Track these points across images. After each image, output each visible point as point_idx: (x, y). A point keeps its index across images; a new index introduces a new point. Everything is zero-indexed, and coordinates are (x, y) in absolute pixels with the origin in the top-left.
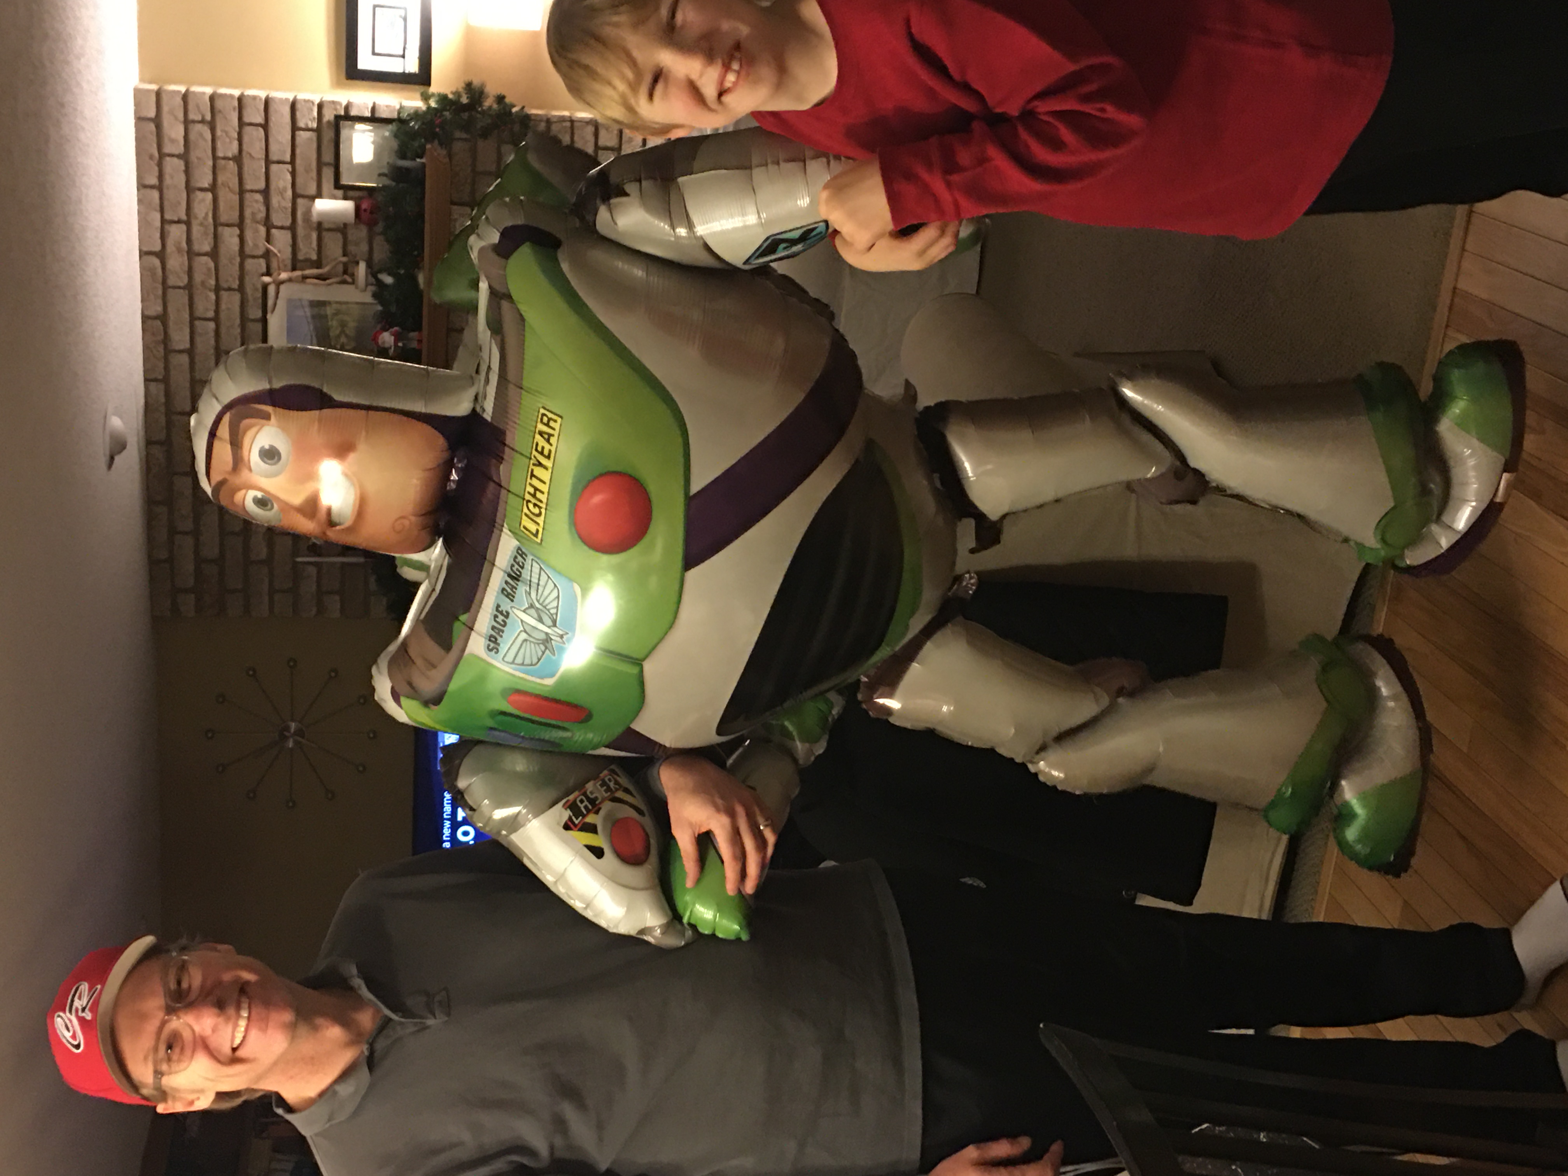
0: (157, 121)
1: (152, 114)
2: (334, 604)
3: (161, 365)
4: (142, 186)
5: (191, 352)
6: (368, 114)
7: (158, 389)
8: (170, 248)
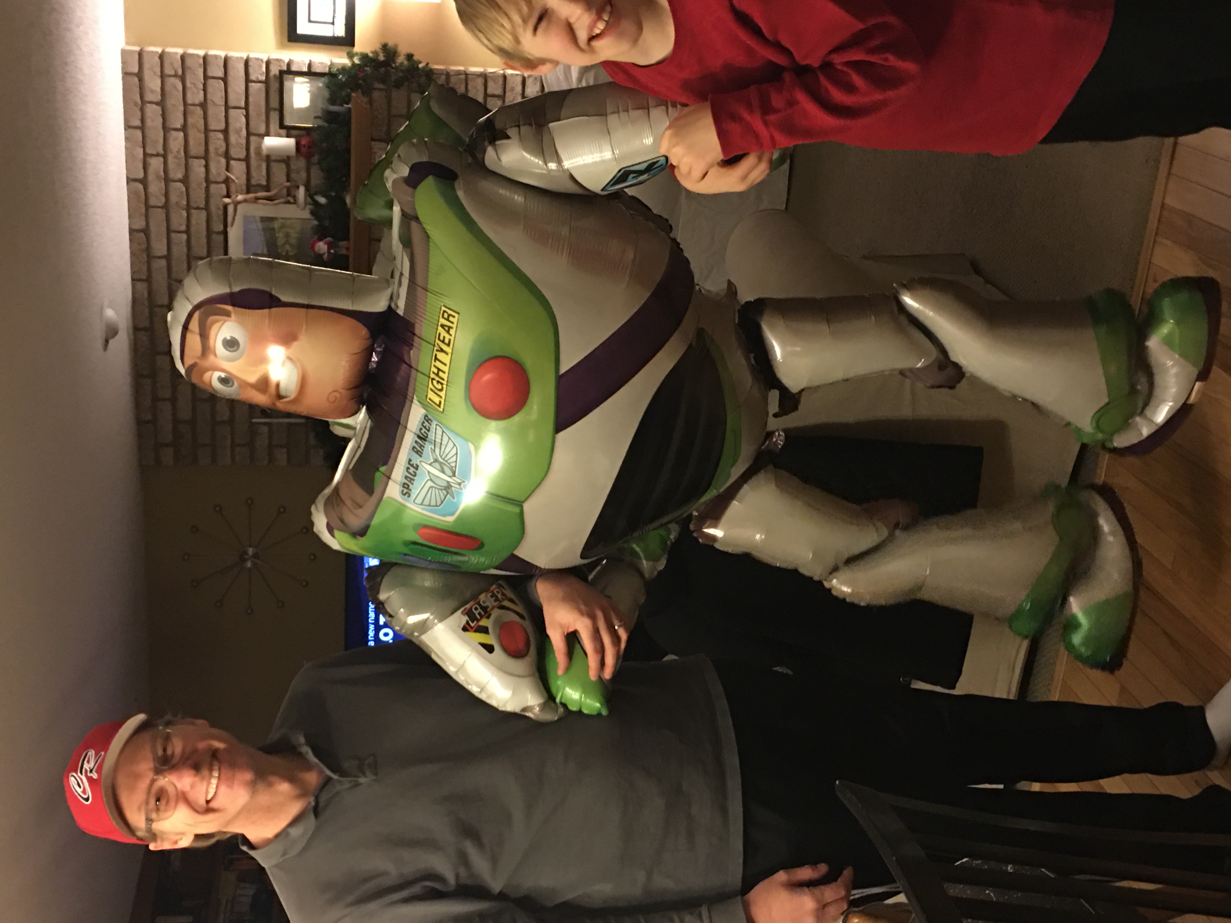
0: (140, 75)
1: (136, 70)
2: (281, 456)
3: (145, 268)
4: (128, 127)
5: (168, 257)
6: (305, 69)
7: (142, 287)
8: (151, 177)
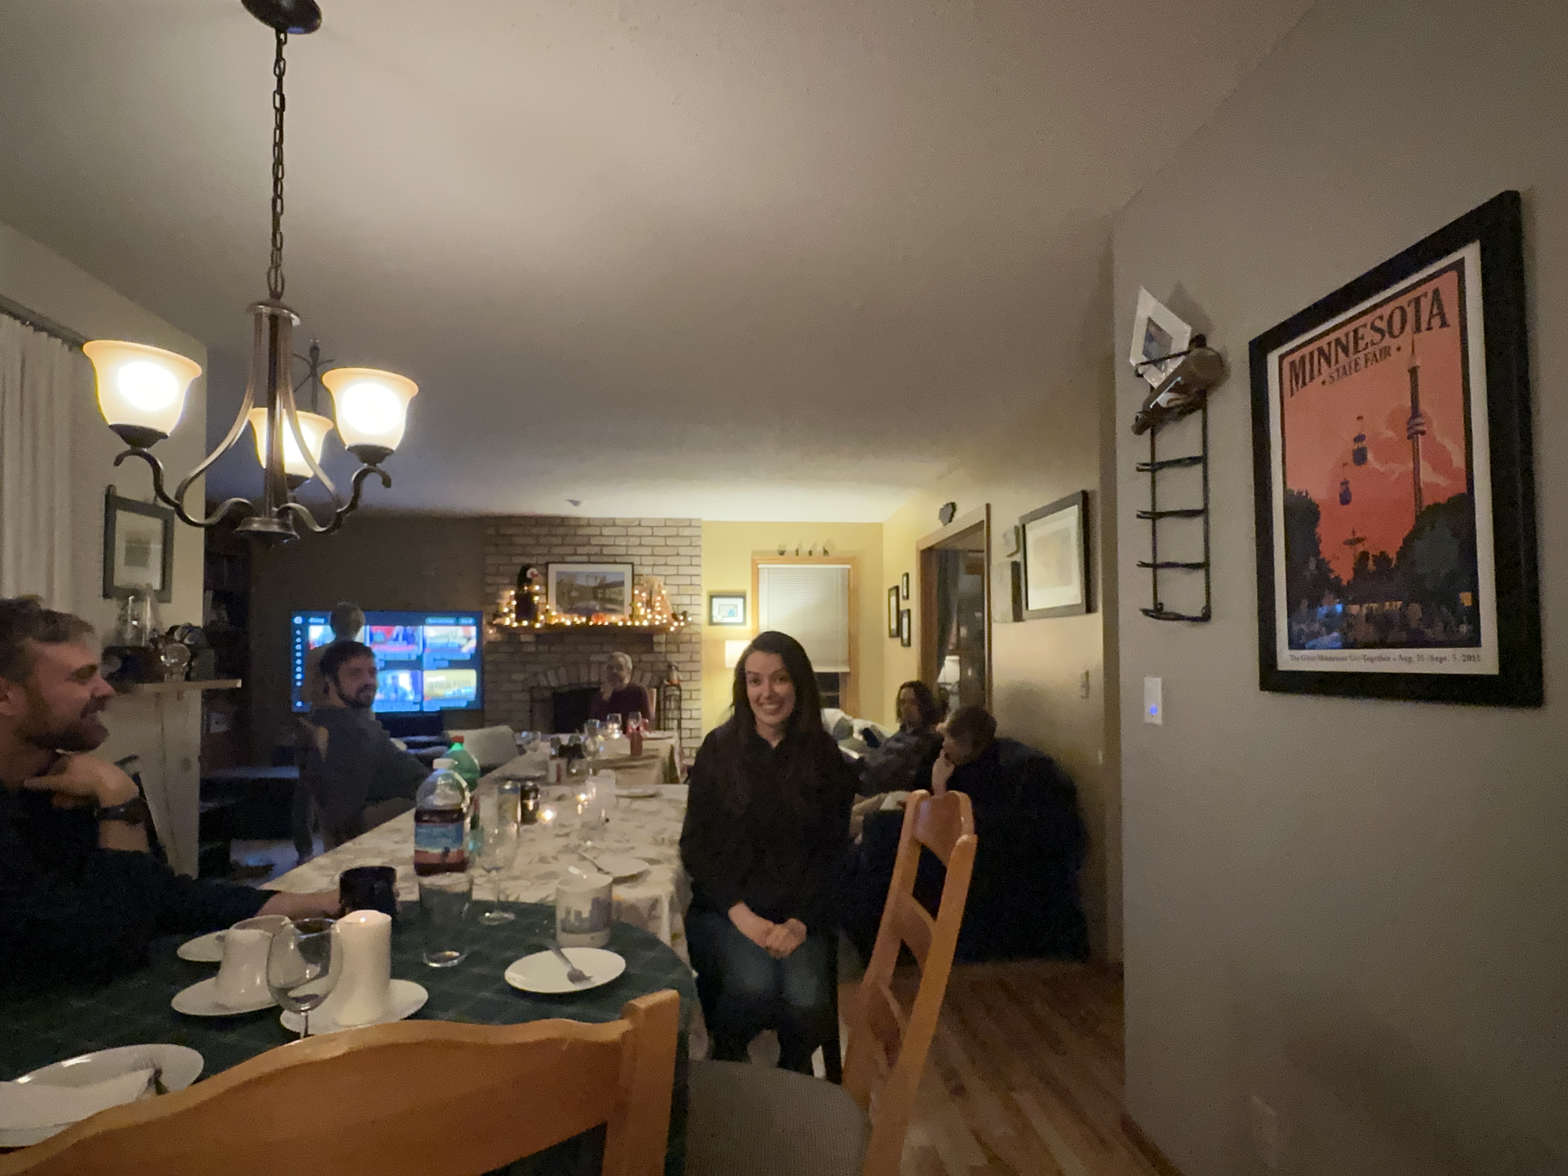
0: (690, 526)
1: (693, 524)
4: (666, 520)
5: (601, 535)
8: (641, 529)
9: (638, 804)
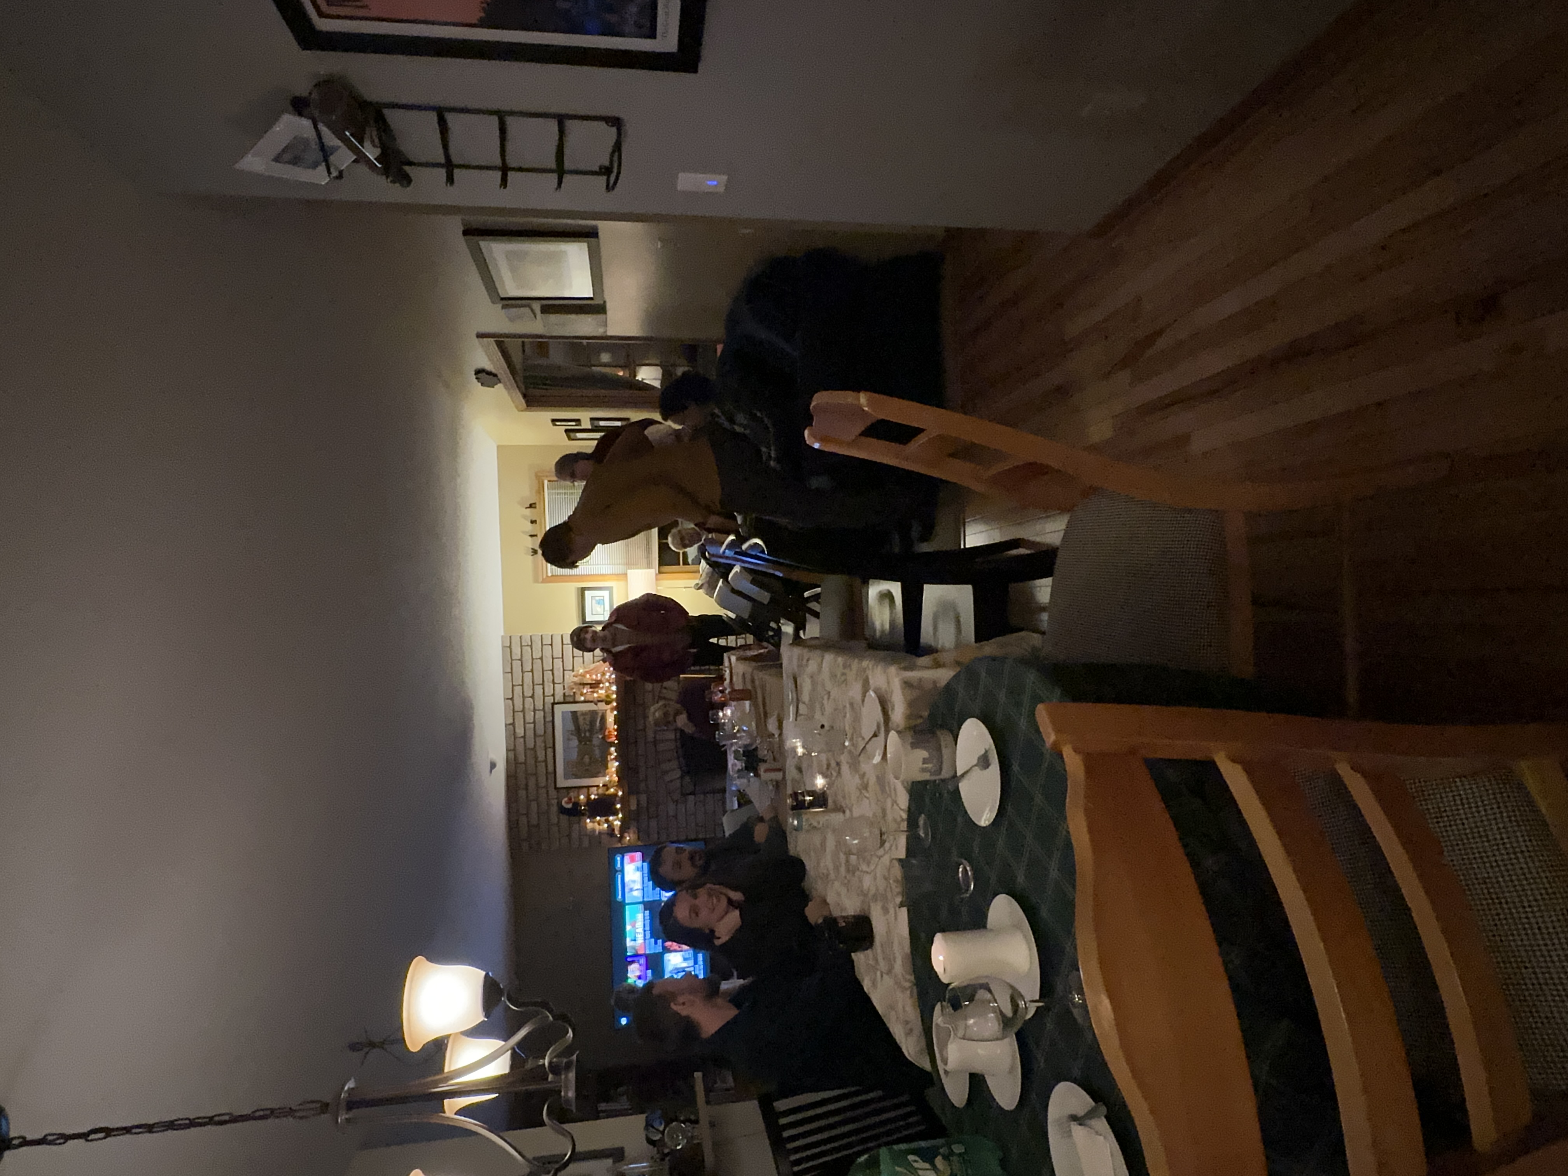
0: (510, 647)
1: (508, 645)
4: (505, 673)
5: (524, 737)
8: (515, 697)
9: (805, 697)
